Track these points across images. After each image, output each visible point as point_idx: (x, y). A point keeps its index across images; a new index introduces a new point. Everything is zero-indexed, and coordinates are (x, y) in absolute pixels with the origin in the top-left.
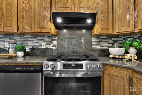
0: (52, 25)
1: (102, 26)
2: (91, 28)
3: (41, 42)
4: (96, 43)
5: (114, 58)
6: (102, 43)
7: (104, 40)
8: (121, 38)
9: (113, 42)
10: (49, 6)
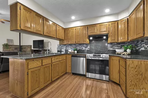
0: (88, 40)
1: (112, 39)
2: (107, 39)
3: (83, 47)
4: (110, 47)
6: (114, 47)
7: (115, 45)
8: (127, 43)
9: (121, 46)
10: (87, 32)
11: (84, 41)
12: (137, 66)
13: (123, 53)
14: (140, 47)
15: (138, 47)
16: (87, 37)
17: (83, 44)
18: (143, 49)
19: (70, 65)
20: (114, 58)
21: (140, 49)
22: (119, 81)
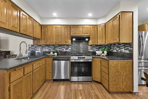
0: (70, 41)
1: (93, 41)
3: (63, 48)
4: (90, 49)
5: (98, 55)
6: (93, 49)
7: (94, 47)
9: (98, 48)
10: (69, 33)
11: (66, 41)
12: (116, 65)
13: (102, 55)
14: (113, 49)
15: (111, 49)
16: (69, 37)
17: (64, 45)
18: (115, 51)
19: (51, 70)
20: (96, 59)
21: (113, 51)
22: (101, 80)
